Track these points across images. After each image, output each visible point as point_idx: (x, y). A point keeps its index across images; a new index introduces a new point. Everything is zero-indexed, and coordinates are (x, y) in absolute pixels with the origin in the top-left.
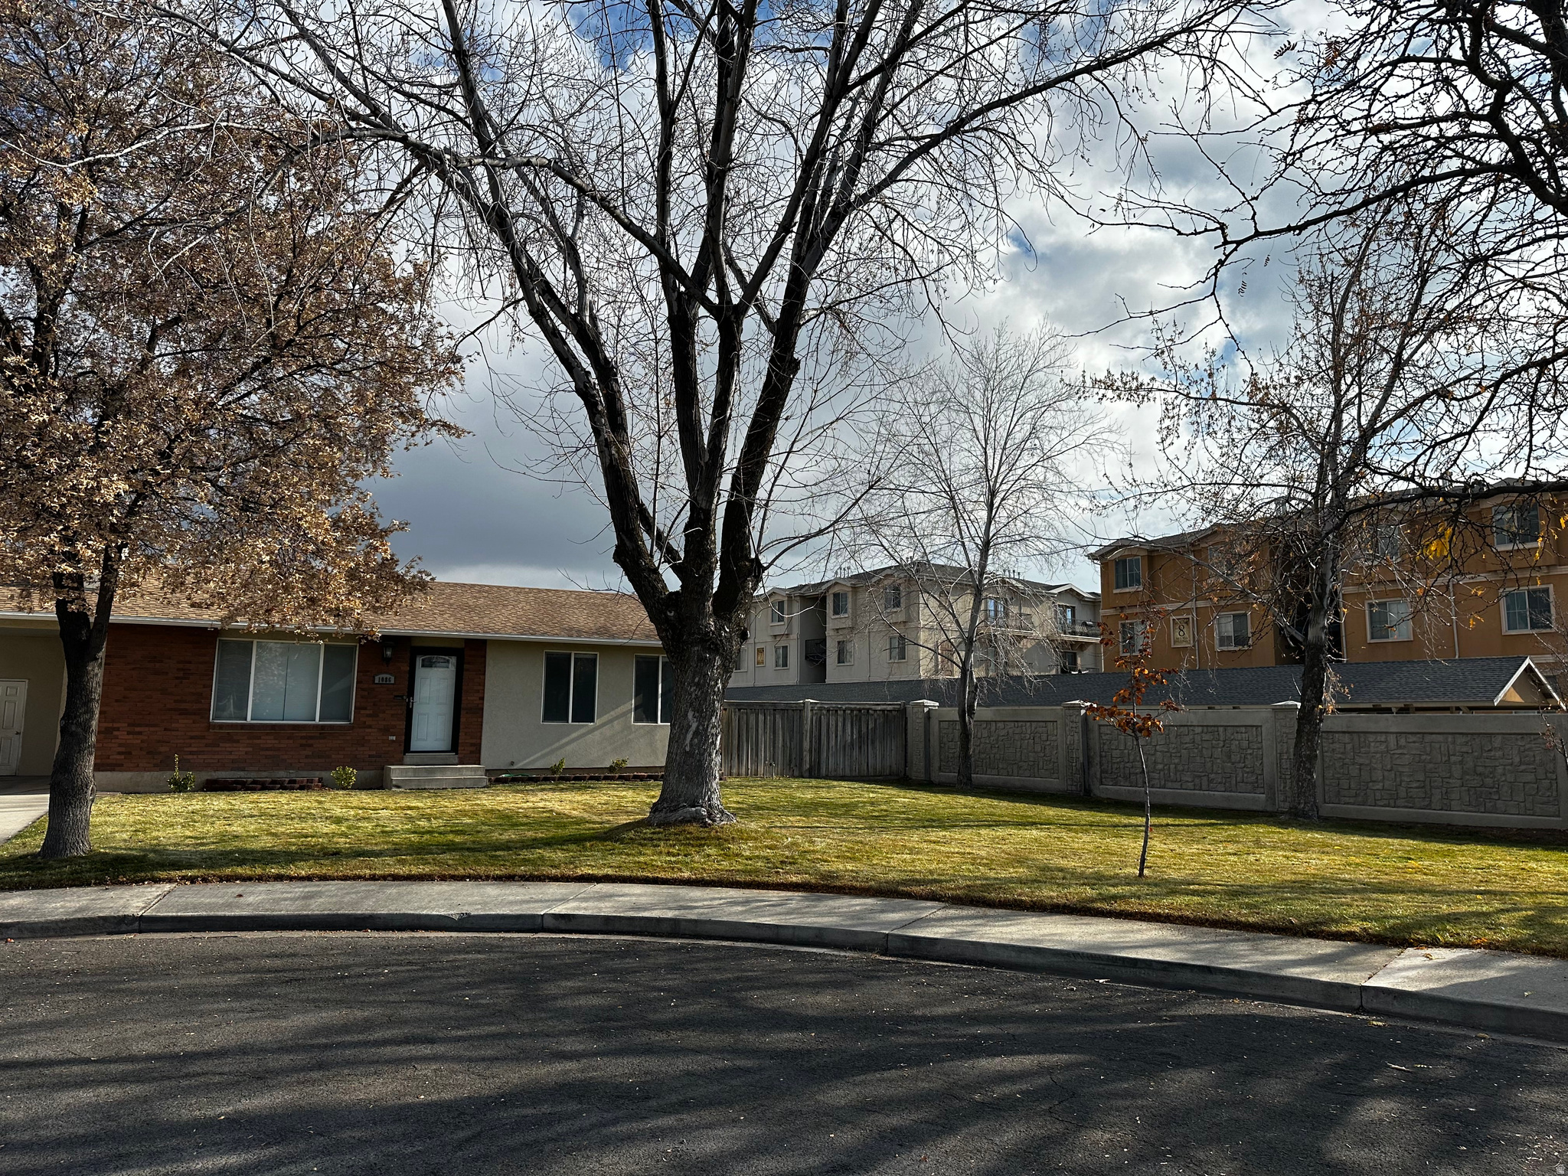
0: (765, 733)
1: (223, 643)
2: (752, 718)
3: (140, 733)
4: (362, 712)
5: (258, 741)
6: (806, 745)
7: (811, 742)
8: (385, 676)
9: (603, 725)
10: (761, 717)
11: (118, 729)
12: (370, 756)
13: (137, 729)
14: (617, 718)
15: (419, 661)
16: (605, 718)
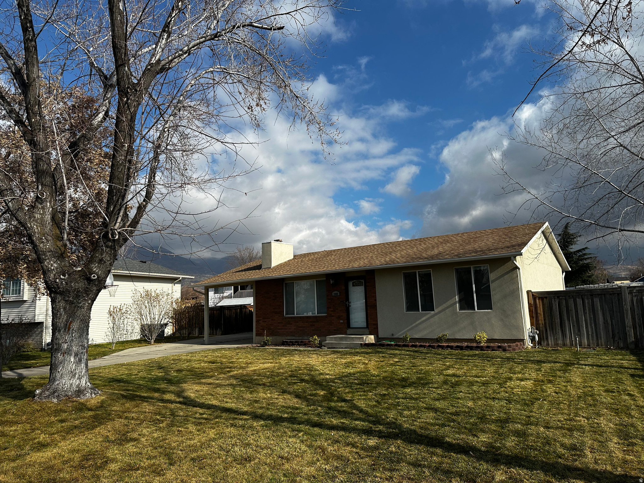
0: (585, 313)
1: (286, 284)
2: (571, 302)
3: (266, 322)
4: (330, 309)
5: (297, 324)
6: (629, 321)
7: (633, 318)
8: (336, 292)
9: (439, 312)
10: (579, 301)
11: (260, 320)
12: (334, 330)
13: (265, 320)
14: (447, 308)
15: (351, 284)
16: (440, 308)
